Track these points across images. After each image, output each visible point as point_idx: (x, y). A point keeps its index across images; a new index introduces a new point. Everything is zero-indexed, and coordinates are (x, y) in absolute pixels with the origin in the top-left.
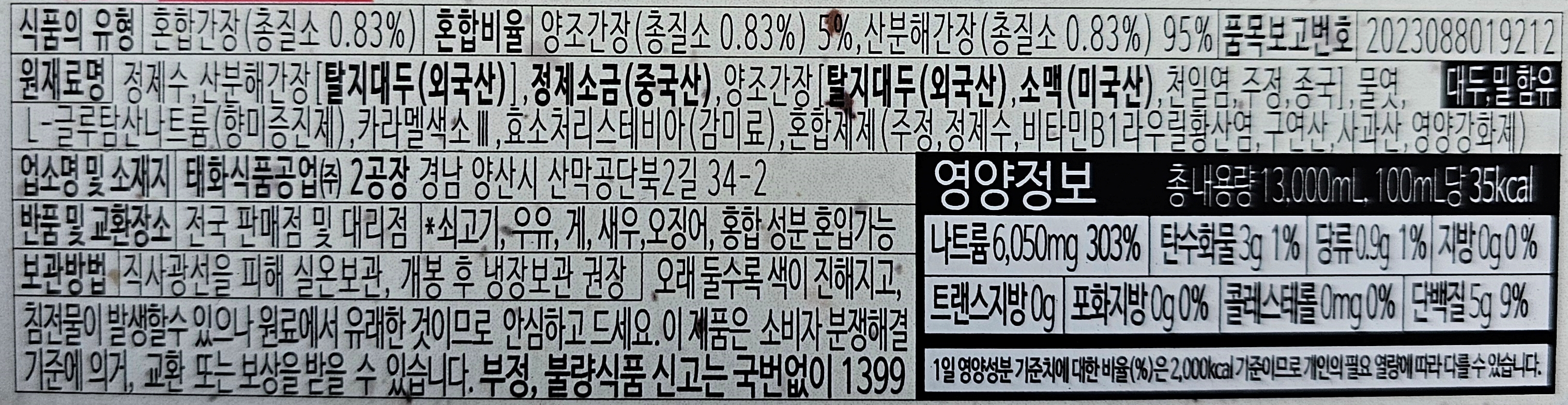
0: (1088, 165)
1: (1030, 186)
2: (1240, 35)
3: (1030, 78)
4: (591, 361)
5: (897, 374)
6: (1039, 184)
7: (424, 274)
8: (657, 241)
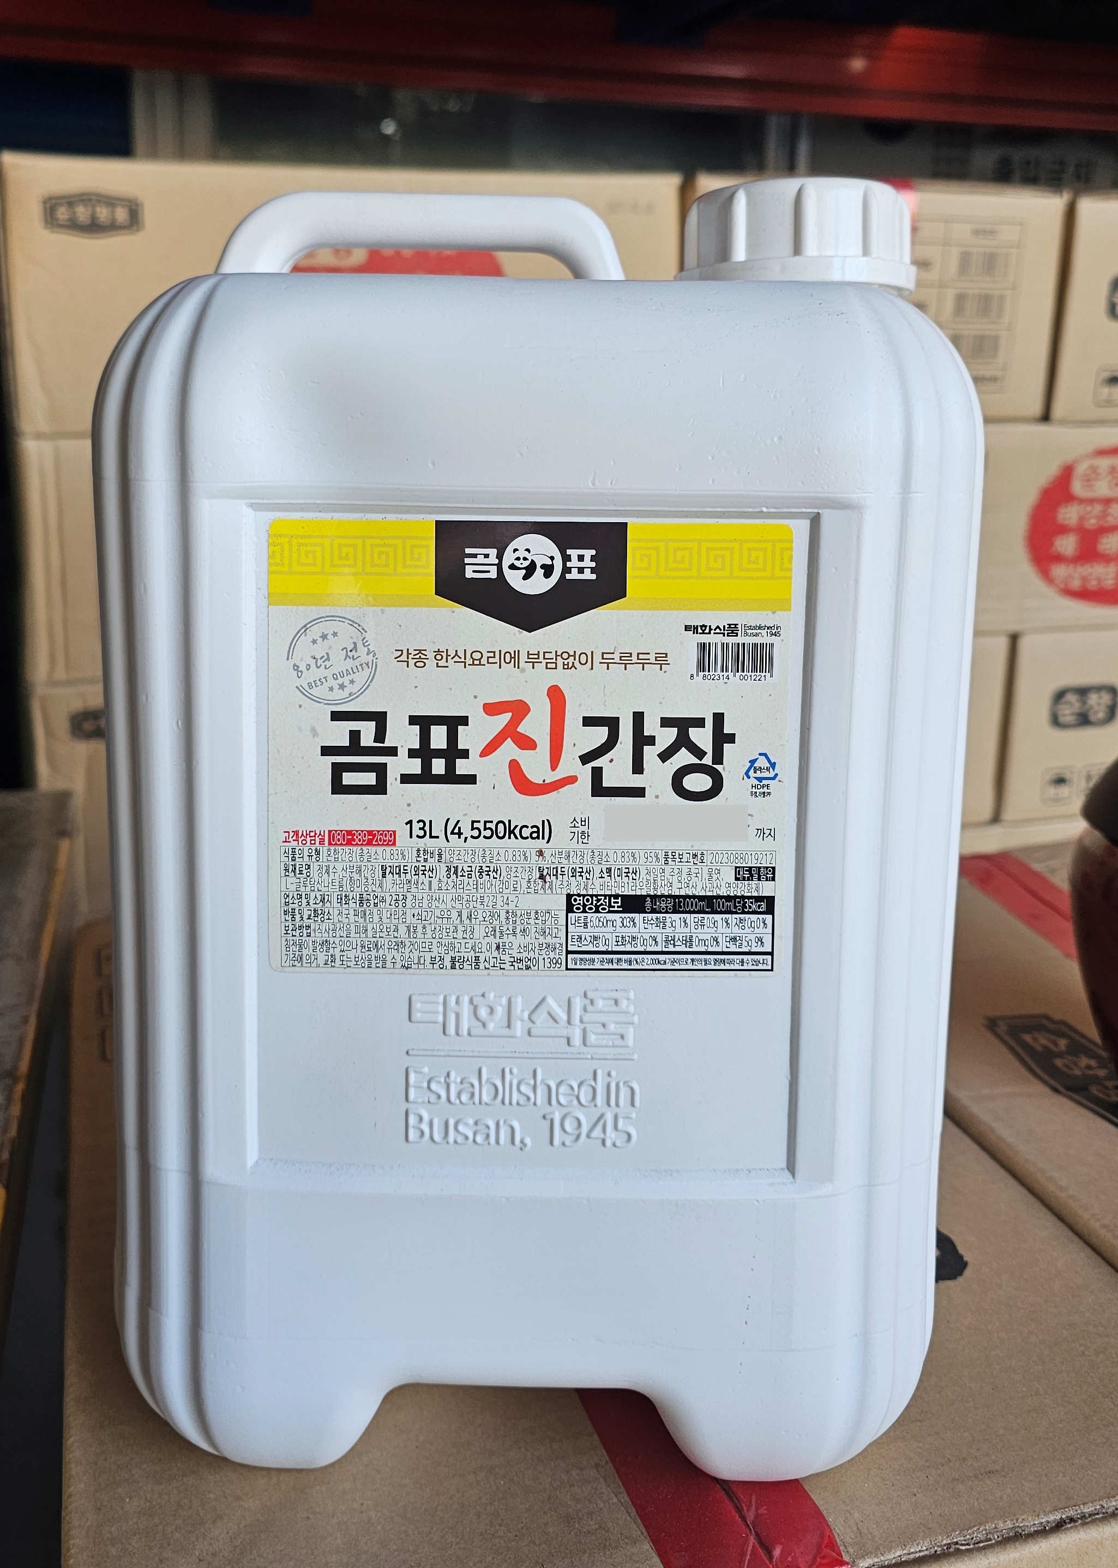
0: (620, 898)
1: (602, 904)
2: (669, 858)
3: (602, 871)
4: (464, 958)
5: (560, 962)
6: (604, 904)
7: (412, 930)
8: (484, 921)
